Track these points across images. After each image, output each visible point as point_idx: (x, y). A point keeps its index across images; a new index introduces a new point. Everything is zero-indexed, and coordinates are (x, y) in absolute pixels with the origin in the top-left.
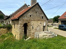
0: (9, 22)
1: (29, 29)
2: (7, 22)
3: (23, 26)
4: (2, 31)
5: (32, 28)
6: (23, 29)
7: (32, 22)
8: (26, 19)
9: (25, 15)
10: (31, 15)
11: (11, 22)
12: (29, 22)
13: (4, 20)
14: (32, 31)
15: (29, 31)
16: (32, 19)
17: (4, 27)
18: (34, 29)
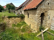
0: (21, 12)
1: (45, 19)
2: (18, 12)
3: (40, 16)
4: (17, 20)
5: (48, 18)
6: (40, 20)
7: (49, 11)
8: (44, 8)
9: (43, 3)
10: (49, 3)
11: (23, 12)
12: (46, 12)
13: (16, 10)
14: (48, 22)
15: (45, 21)
16: (49, 8)
17: (18, 17)
18: (50, 19)
